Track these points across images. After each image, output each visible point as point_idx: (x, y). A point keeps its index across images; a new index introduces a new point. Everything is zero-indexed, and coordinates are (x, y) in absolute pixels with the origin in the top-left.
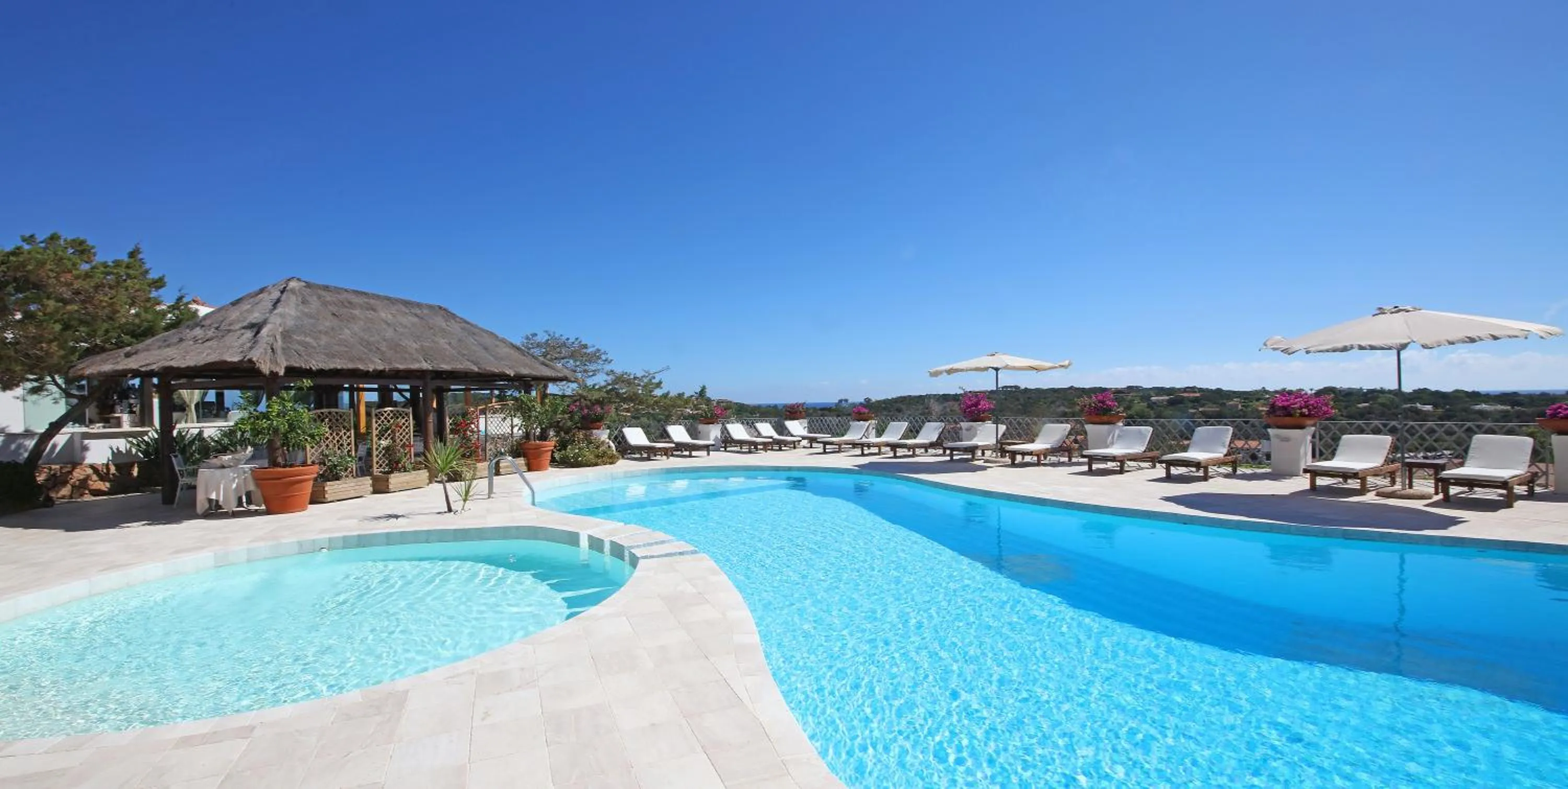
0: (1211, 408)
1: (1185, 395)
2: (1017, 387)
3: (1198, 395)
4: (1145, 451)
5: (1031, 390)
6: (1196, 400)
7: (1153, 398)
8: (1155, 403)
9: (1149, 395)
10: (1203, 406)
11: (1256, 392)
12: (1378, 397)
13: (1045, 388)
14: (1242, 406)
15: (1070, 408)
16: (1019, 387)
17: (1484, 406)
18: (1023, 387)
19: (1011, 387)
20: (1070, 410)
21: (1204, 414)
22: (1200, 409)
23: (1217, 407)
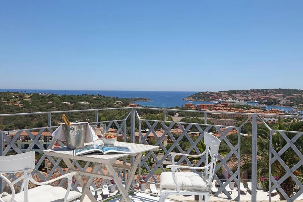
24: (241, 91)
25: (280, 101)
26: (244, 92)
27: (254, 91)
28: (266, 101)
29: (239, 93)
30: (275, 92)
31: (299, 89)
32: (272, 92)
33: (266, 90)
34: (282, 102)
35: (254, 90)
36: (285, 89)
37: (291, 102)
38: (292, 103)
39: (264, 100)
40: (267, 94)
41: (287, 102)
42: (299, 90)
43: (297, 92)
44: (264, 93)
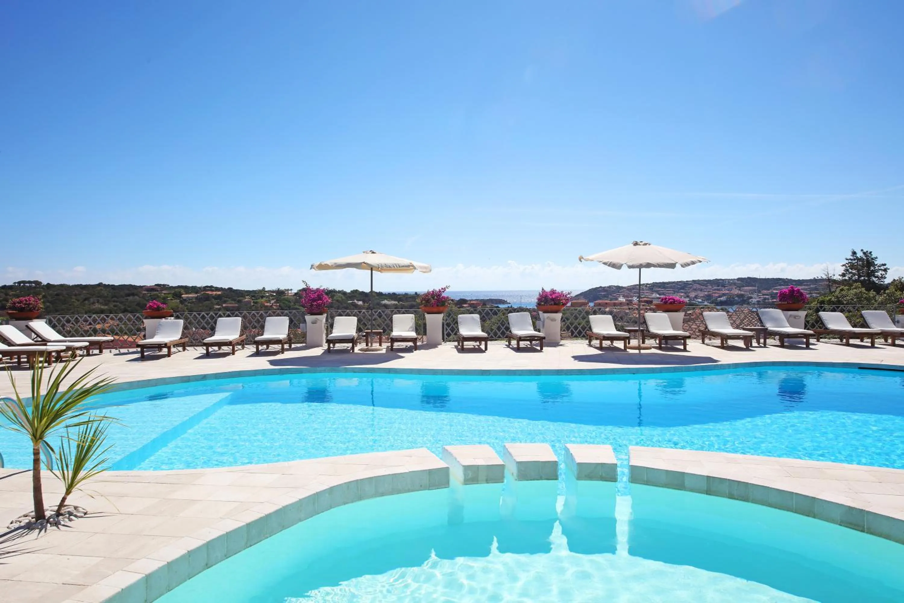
0: (230, 304)
1: (210, 293)
2: (37, 283)
3: (220, 293)
4: (181, 338)
5: (54, 286)
6: (218, 297)
7: (183, 296)
8: (185, 300)
9: (180, 292)
10: (225, 302)
11: (260, 291)
12: (334, 296)
13: (71, 283)
14: (254, 302)
15: (106, 305)
16: (41, 283)
17: (386, 302)
18: (45, 283)
19: (30, 282)
20: (106, 307)
21: (227, 309)
22: (224, 305)
23: (235, 304)
24: (674, 282)
25: (751, 298)
26: (680, 285)
27: (700, 282)
28: (723, 299)
29: (671, 287)
30: (740, 284)
31: (785, 278)
32: (735, 284)
33: (723, 280)
34: (754, 300)
35: (699, 280)
36: (758, 277)
37: (773, 299)
38: (775, 300)
39: (720, 297)
40: (725, 286)
41: (765, 299)
42: (787, 279)
43: (782, 283)
44: (718, 286)
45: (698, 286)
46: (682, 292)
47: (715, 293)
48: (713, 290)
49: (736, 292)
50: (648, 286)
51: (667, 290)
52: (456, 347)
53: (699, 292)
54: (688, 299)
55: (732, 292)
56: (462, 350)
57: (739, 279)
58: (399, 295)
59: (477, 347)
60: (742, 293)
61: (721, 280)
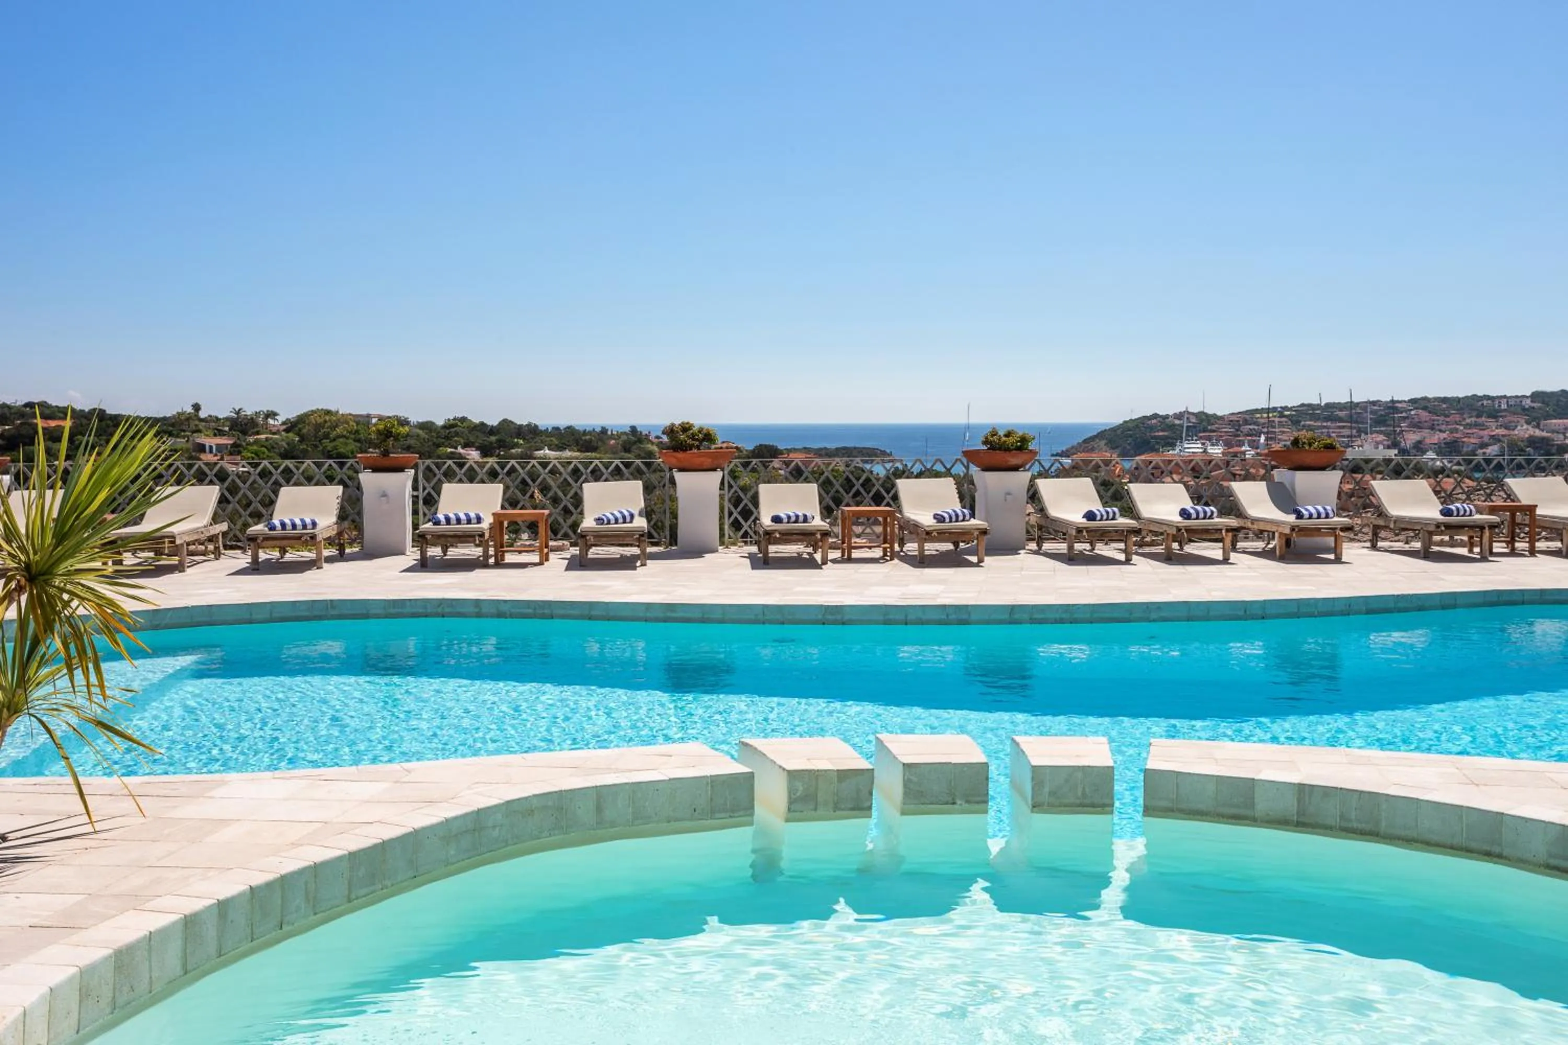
27: (1429, 406)
29: (1351, 419)
30: (1538, 409)
32: (1523, 409)
39: (1483, 445)
40: (1497, 417)
44: (1478, 416)
45: (1424, 415)
46: (1381, 432)
47: (1468, 435)
48: (1466, 426)
49: (1524, 430)
50: (1287, 413)
51: (1339, 424)
52: (751, 556)
53: (1426, 432)
54: (1396, 452)
55: (1516, 432)
56: (763, 562)
57: (1536, 396)
58: (585, 433)
59: (805, 556)
60: (1544, 434)
61: (1487, 397)
